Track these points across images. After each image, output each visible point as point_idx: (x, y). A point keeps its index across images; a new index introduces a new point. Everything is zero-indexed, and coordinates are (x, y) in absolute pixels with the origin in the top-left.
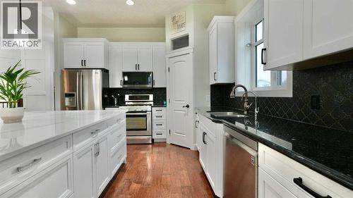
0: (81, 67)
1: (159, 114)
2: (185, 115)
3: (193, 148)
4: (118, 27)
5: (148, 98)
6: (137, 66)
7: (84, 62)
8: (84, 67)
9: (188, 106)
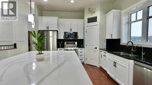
0: (47, 30)
1: (81, 51)
2: (94, 52)
3: (98, 66)
4: (60, 11)
5: (75, 43)
6: (71, 30)
7: (48, 28)
8: (48, 30)
9: (96, 48)
